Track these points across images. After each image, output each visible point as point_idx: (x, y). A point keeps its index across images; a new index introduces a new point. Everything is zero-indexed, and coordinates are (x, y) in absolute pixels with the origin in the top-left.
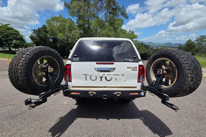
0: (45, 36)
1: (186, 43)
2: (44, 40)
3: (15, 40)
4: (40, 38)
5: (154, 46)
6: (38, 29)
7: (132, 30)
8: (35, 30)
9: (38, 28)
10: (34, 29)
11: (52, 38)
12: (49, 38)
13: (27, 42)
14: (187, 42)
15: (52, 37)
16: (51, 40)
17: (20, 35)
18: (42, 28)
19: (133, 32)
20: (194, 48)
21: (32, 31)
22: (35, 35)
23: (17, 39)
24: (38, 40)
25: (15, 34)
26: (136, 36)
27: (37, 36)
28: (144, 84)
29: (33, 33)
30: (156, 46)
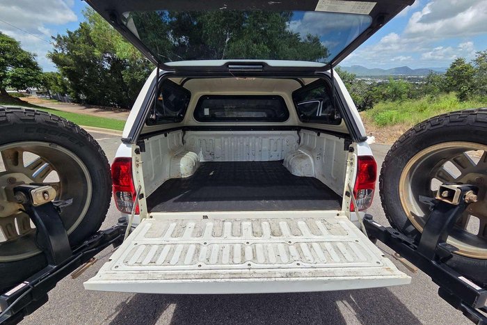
0: (89, 54)
1: (449, 67)
2: (88, 65)
3: (13, 65)
4: (77, 58)
5: (367, 77)
6: (70, 36)
7: (314, 34)
8: (61, 38)
9: (69, 33)
10: (59, 36)
11: (109, 60)
12: (101, 60)
13: (44, 71)
14: (453, 66)
15: (108, 55)
16: (107, 66)
17: (22, 51)
18: (79, 31)
19: (316, 41)
20: (469, 81)
21: (53, 41)
22: (63, 52)
23: (16, 64)
24: (71, 65)
25: (8, 51)
26: (325, 50)
27: (68, 54)
28: (371, 219)
29: (56, 46)
30: (371, 77)
